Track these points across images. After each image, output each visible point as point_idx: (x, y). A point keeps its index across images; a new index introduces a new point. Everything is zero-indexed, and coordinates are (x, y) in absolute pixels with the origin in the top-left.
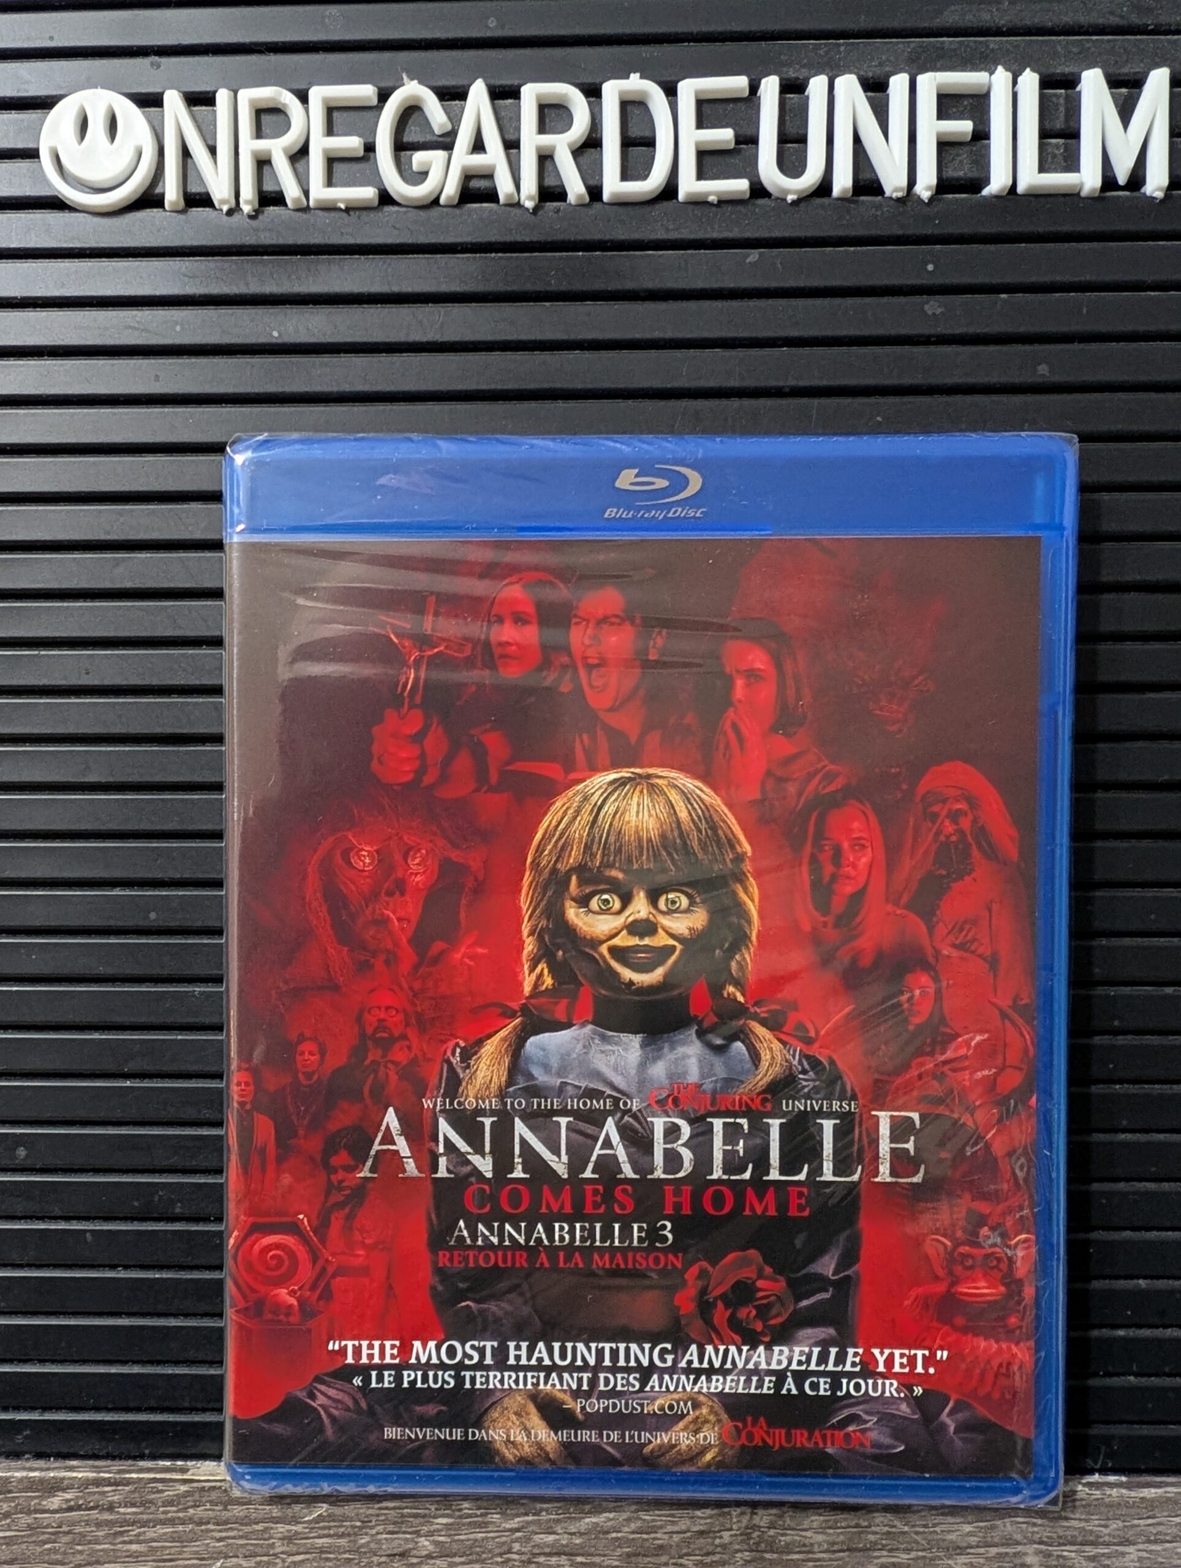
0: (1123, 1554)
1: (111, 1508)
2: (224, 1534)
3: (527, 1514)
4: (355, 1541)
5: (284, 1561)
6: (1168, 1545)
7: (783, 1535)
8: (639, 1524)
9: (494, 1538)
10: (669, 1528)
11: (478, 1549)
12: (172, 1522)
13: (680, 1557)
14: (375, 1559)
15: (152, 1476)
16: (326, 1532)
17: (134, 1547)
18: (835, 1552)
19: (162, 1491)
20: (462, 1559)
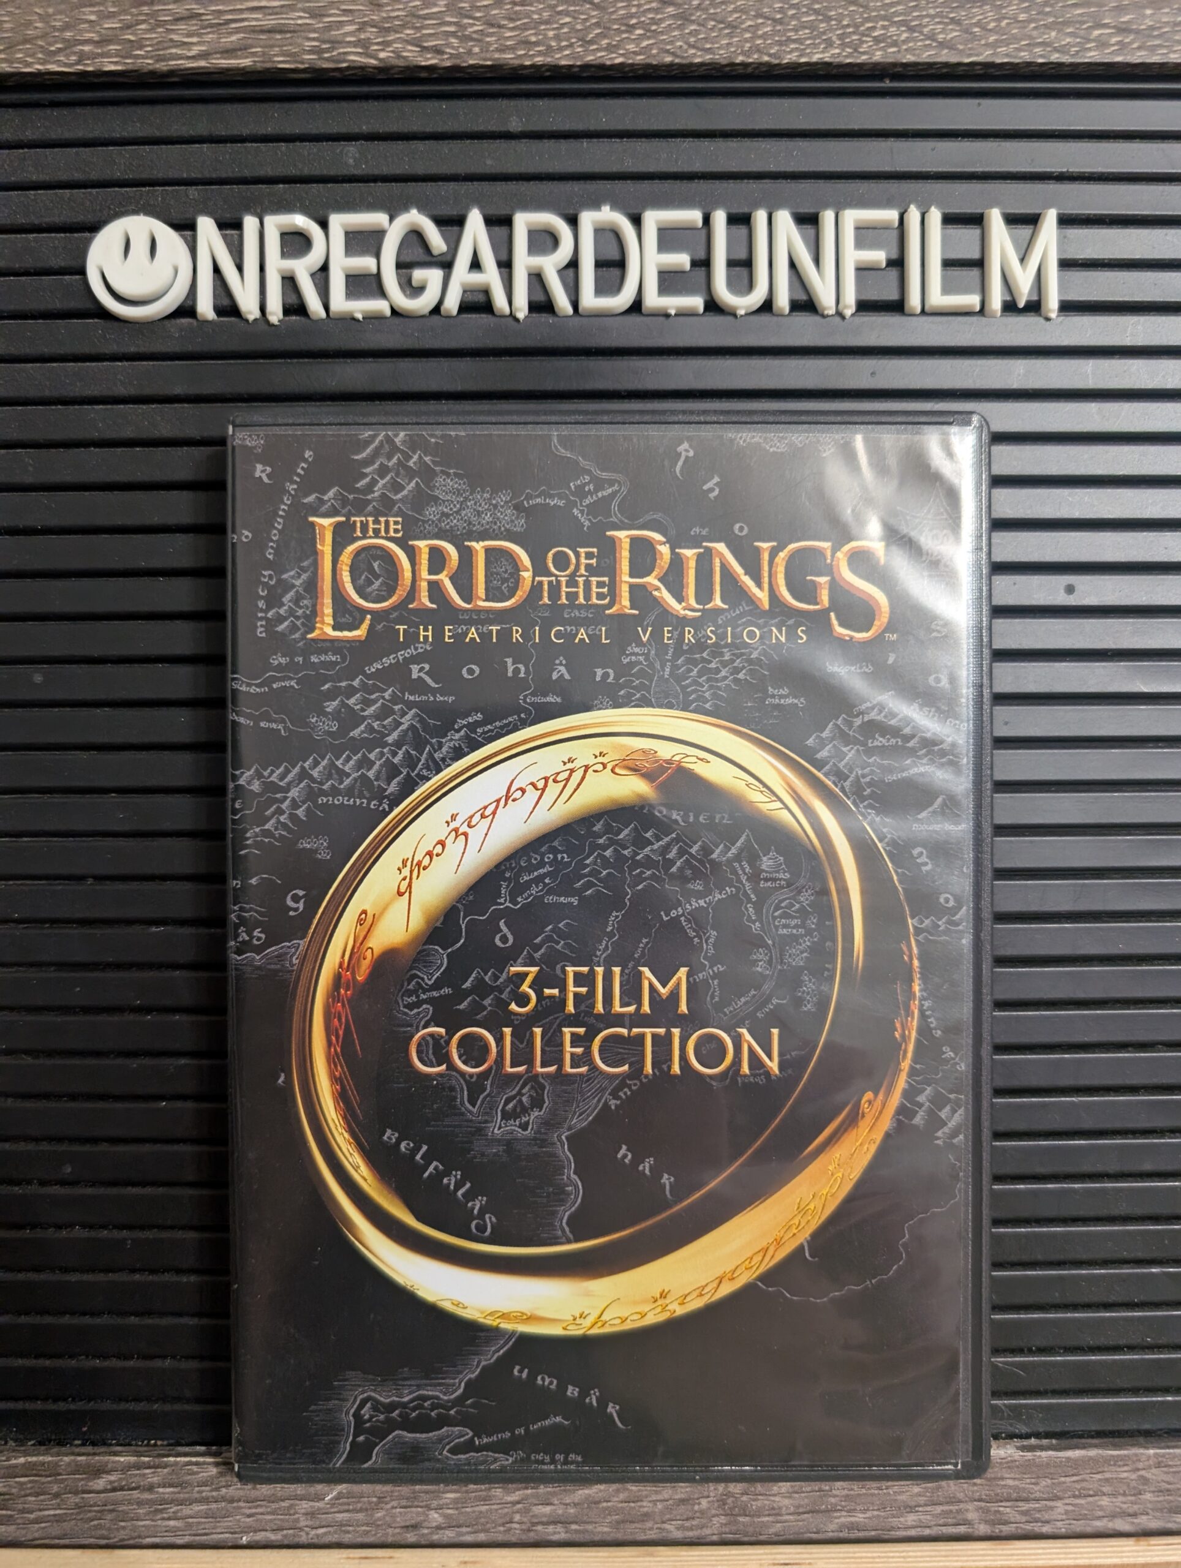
0: (1052, 1508)
1: (150, 1488)
2: (254, 1511)
3: (527, 1488)
4: (372, 1515)
5: (308, 1534)
6: (1090, 1499)
7: (754, 1500)
8: (626, 1494)
9: (497, 1510)
10: (654, 1498)
11: (483, 1520)
12: (206, 1500)
13: (663, 1522)
14: (390, 1531)
15: (187, 1459)
16: (346, 1507)
17: (172, 1523)
18: (799, 1514)
19: (198, 1473)
20: (468, 1529)
